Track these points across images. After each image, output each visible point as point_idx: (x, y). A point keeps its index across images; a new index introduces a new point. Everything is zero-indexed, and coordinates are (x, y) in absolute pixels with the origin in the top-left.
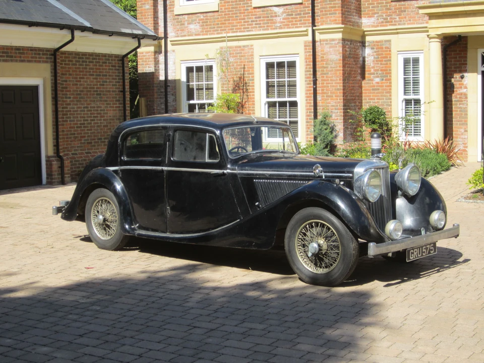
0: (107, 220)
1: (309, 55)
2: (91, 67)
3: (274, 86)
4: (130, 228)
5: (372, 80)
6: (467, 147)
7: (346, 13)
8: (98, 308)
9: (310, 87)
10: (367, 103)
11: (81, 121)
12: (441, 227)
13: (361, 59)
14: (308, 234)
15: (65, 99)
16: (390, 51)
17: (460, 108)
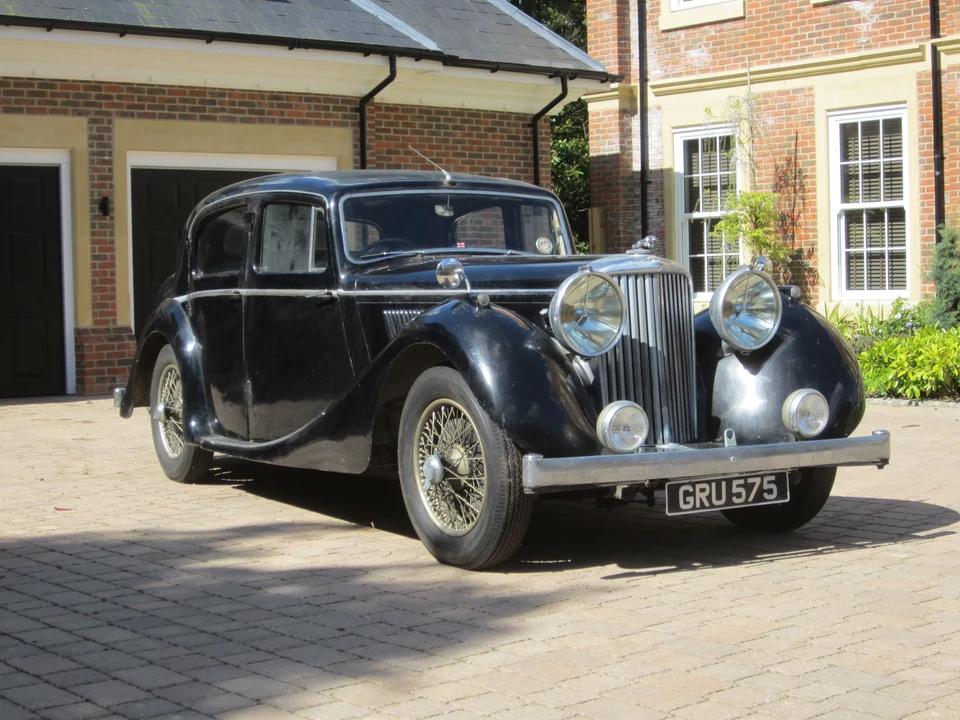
1: (927, 105)
2: (459, 137)
9: (928, 175)
12: (814, 433)
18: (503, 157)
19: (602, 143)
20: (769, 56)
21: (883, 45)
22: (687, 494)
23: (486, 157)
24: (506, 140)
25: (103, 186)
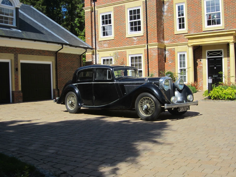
0: (73, 103)
1: (146, 54)
2: (69, 58)
3: (134, 65)
4: (81, 105)
5: (168, 62)
6: (203, 85)
7: (159, 39)
8: (67, 127)
9: (146, 65)
10: (167, 71)
11: (66, 77)
12: (191, 101)
13: (164, 55)
14: (143, 102)
15: (60, 70)
16: (175, 52)
17: (200, 71)
19: (88, 59)
20: (119, 46)
21: (138, 45)
23: (73, 62)
24: (76, 59)
25: (16, 66)
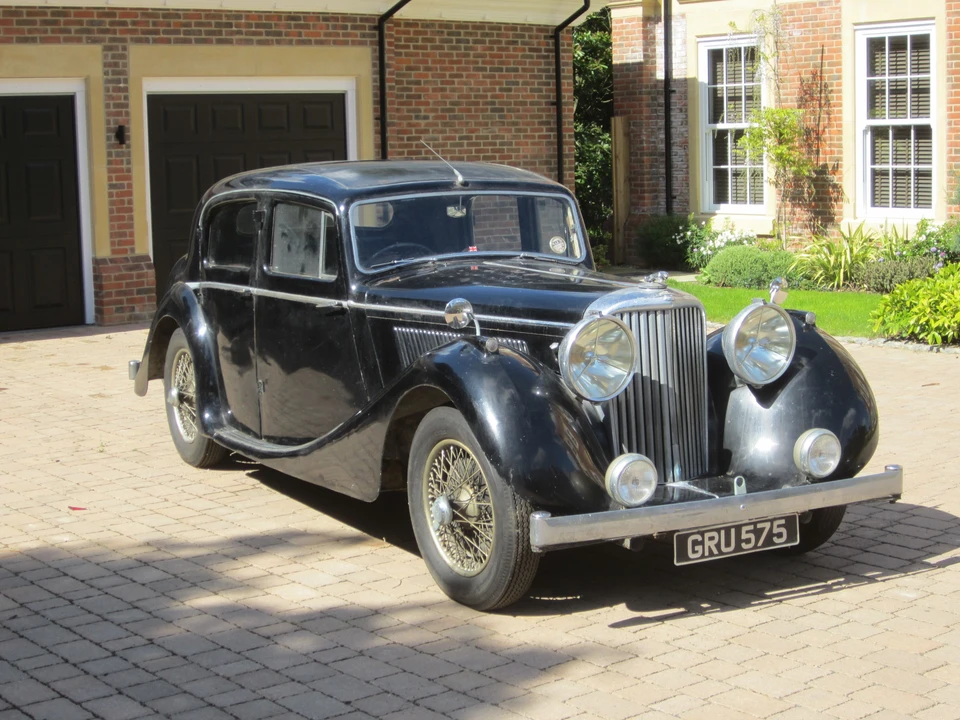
1: (956, 22)
2: (479, 51)
3: (883, 92)
9: (956, 94)
12: (825, 473)
18: (524, 70)
19: (626, 51)
22: (695, 543)
23: (507, 70)
24: (528, 53)
25: (119, 114)
